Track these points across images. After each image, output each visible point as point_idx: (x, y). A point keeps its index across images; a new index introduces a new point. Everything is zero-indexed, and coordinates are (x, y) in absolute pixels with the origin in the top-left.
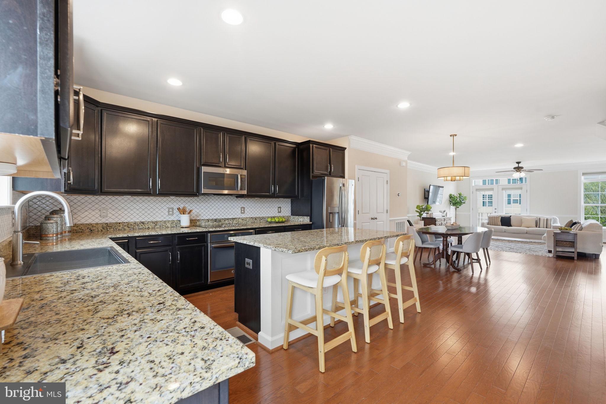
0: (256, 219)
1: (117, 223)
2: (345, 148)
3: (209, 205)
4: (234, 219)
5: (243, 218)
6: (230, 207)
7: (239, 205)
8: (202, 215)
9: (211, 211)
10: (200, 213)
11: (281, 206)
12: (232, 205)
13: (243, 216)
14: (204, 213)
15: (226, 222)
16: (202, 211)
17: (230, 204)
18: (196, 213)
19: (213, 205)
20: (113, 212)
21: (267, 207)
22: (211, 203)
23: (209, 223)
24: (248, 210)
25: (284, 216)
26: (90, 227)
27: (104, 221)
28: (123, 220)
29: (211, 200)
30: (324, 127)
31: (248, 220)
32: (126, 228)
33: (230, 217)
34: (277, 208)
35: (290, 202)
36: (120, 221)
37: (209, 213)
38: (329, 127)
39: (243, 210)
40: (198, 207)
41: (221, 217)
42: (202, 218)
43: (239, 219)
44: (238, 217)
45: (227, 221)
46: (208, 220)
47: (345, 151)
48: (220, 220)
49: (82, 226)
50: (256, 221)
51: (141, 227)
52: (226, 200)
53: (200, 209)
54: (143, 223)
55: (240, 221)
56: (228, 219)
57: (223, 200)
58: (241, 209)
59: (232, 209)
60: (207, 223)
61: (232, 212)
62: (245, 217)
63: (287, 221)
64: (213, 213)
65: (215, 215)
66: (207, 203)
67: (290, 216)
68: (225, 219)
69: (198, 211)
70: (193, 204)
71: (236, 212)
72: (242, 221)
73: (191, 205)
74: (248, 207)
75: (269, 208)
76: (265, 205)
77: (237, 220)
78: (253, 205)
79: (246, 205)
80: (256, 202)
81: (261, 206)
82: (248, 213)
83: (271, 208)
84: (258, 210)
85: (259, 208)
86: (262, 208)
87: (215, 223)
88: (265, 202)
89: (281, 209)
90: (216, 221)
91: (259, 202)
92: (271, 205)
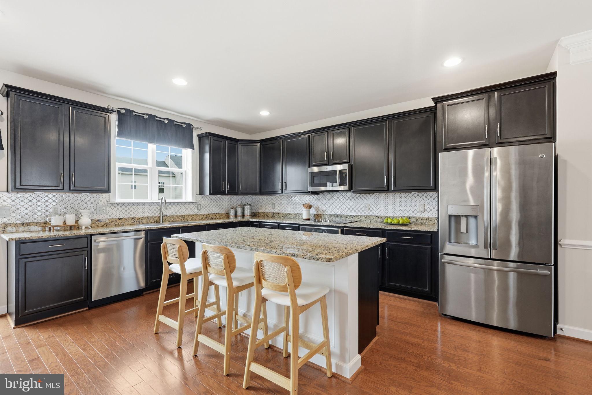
0: (382, 218)
1: (278, 213)
4: (356, 216)
5: (366, 216)
6: (353, 203)
7: (363, 202)
8: (327, 210)
10: (326, 209)
12: (355, 202)
13: (367, 214)
14: (329, 209)
16: (327, 207)
17: (353, 200)
18: (322, 208)
20: (277, 206)
22: (334, 200)
23: (332, 218)
24: (373, 207)
25: (428, 218)
31: (372, 218)
33: (353, 214)
34: (418, 206)
35: (437, 197)
39: (368, 207)
40: (324, 203)
41: (343, 213)
42: (327, 213)
43: (362, 217)
44: (361, 214)
45: (348, 218)
48: (341, 216)
55: (362, 218)
56: (349, 216)
58: (365, 206)
59: (355, 205)
60: (330, 218)
61: (355, 209)
62: (369, 215)
63: (436, 224)
64: (336, 209)
65: (338, 211)
66: (331, 200)
68: (347, 216)
69: (324, 207)
70: (321, 200)
71: (359, 209)
72: (364, 219)
73: (319, 201)
74: (373, 203)
75: (403, 206)
76: (398, 202)
77: (359, 217)
78: (380, 201)
79: (371, 201)
80: (384, 197)
81: (391, 204)
82: (373, 211)
83: (408, 206)
84: (387, 208)
85: (389, 206)
86: (393, 206)
87: (337, 218)
88: (398, 197)
89: (426, 208)
90: (338, 217)
91: (389, 198)
92: (408, 201)
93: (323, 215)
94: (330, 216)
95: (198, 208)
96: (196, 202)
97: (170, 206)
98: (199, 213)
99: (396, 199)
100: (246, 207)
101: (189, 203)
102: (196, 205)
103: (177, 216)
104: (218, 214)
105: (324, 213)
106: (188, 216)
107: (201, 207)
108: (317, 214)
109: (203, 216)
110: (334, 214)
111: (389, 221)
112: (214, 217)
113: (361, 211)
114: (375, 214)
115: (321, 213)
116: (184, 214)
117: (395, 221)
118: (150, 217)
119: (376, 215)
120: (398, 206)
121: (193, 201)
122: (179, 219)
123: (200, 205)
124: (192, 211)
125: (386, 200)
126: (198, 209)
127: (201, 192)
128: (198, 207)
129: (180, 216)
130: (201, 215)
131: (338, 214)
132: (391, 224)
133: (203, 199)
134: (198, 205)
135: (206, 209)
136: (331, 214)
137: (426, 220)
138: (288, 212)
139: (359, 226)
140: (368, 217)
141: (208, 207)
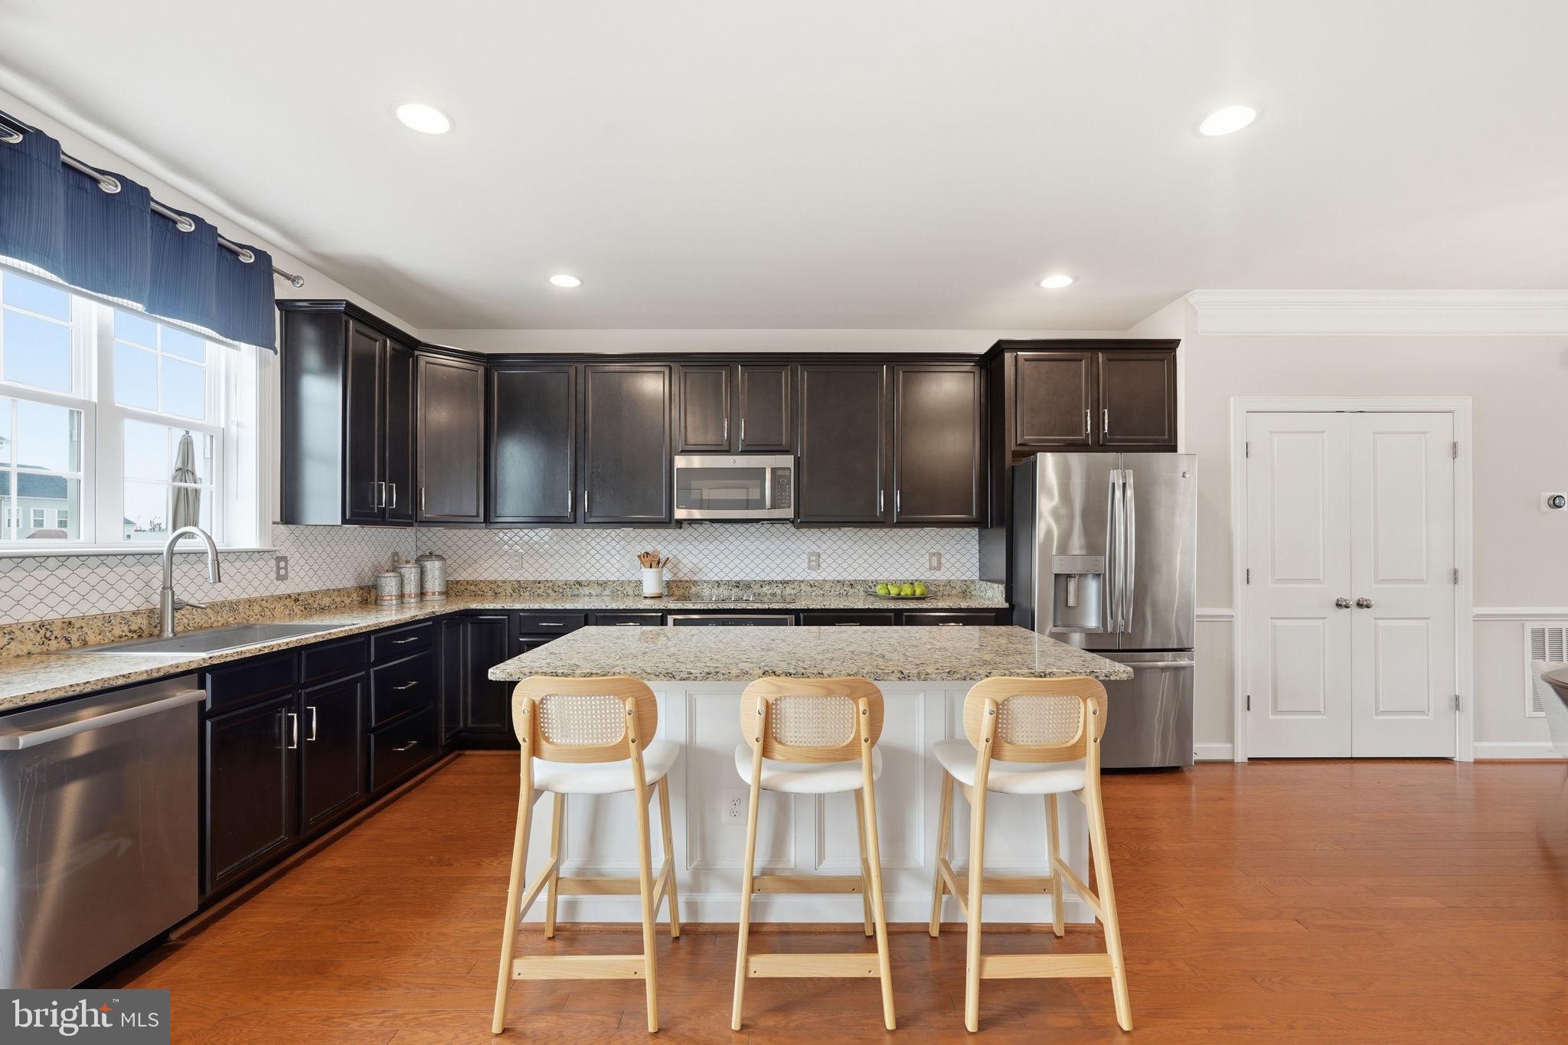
0: (852, 584)
1: (535, 582)
2: (1177, 342)
3: (722, 547)
4: (787, 582)
5: (812, 583)
6: (778, 552)
7: (803, 547)
8: (706, 570)
9: (727, 561)
10: (701, 565)
11: (942, 552)
12: (783, 547)
13: (814, 576)
14: (711, 566)
15: (765, 589)
16: (706, 561)
17: (778, 543)
18: (690, 566)
19: (732, 548)
20: (532, 561)
21: (891, 552)
22: (727, 543)
23: (721, 589)
24: (829, 560)
25: (949, 581)
26: (494, 586)
27: (516, 576)
28: (547, 576)
29: (727, 534)
30: (1038, 284)
31: (827, 587)
32: (550, 591)
33: (779, 578)
34: (927, 557)
35: (977, 537)
36: (541, 579)
37: (721, 566)
38: (1056, 281)
39: (815, 561)
40: (695, 552)
41: (752, 577)
42: (705, 579)
43: (802, 585)
44: (799, 578)
45: (767, 587)
46: (718, 584)
47: (1178, 350)
48: (748, 586)
49: (482, 585)
50: (851, 591)
51: (576, 592)
52: (768, 534)
53: (701, 556)
54: (579, 583)
55: (803, 587)
56: (769, 583)
57: (758, 534)
58: (809, 558)
59: (783, 557)
60: (715, 591)
61: (783, 566)
62: (819, 578)
63: (965, 594)
64: (731, 566)
65: (737, 570)
66: (716, 543)
67: (973, 582)
68: (762, 584)
69: (695, 561)
70: (685, 543)
71: (793, 566)
72: (809, 589)
73: (680, 547)
74: (830, 552)
75: (897, 556)
76: (886, 547)
77: (796, 585)
78: (845, 547)
79: (824, 547)
80: (856, 538)
81: (870, 552)
82: (830, 570)
83: (907, 556)
84: (860, 561)
85: (866, 557)
86: (876, 557)
87: (735, 590)
88: (886, 538)
89: (943, 560)
90: (738, 587)
91: (866, 538)
92: (907, 547)
93: (695, 583)
94: (717, 584)
95: (278, 572)
96: (271, 548)
97: (185, 567)
98: (282, 589)
99: (881, 543)
100: (428, 565)
101: (250, 553)
102: (273, 563)
103: (213, 606)
104: (339, 590)
105: (696, 578)
106: (250, 602)
107: (286, 568)
108: (675, 581)
109: (296, 600)
110: (727, 578)
111: (894, 591)
112: (326, 601)
113: (799, 570)
114: (835, 576)
115: (685, 578)
116: (233, 598)
117: (907, 591)
118: (115, 615)
119: (838, 579)
120: (886, 557)
121: (267, 548)
122: (219, 619)
123: (285, 559)
124: (258, 584)
125: (860, 543)
126: (279, 578)
127: (290, 511)
128: (279, 568)
129: (223, 605)
130: (288, 600)
131: (737, 579)
132: (899, 598)
133: (292, 538)
134: (279, 559)
135: (302, 573)
136: (717, 579)
137: (945, 586)
138: (573, 579)
139: (842, 607)
140: (817, 584)
141: (306, 567)
